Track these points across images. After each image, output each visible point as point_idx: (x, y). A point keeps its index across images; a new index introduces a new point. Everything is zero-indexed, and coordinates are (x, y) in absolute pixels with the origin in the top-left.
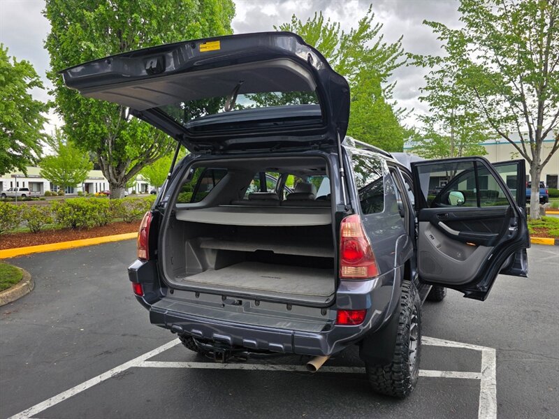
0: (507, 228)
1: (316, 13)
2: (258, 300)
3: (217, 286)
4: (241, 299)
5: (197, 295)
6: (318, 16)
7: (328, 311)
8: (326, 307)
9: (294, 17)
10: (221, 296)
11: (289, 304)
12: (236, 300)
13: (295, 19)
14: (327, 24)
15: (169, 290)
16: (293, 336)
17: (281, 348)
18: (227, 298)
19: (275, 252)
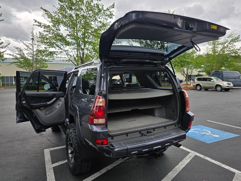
2: (154, 129)
4: (148, 130)
10: (138, 132)
11: (165, 127)
16: (180, 136)
17: (177, 142)
18: (142, 132)
19: (139, 109)
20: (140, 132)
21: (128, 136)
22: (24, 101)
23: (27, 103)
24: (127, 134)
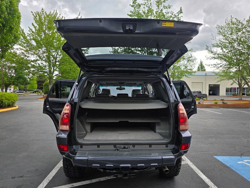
0: (191, 107)
1: (54, 10)
2: (134, 145)
3: (106, 140)
4: (125, 145)
5: (98, 147)
6: (55, 12)
7: (169, 145)
8: (168, 144)
9: (42, 9)
10: (113, 146)
11: (150, 145)
12: (122, 146)
13: (43, 10)
14: (59, 16)
15: (79, 146)
16: (162, 158)
17: (157, 165)
18: (117, 146)
19: (129, 121)
20: (115, 145)
21: (99, 147)
22: (48, 105)
23: (50, 107)
24: (98, 145)
